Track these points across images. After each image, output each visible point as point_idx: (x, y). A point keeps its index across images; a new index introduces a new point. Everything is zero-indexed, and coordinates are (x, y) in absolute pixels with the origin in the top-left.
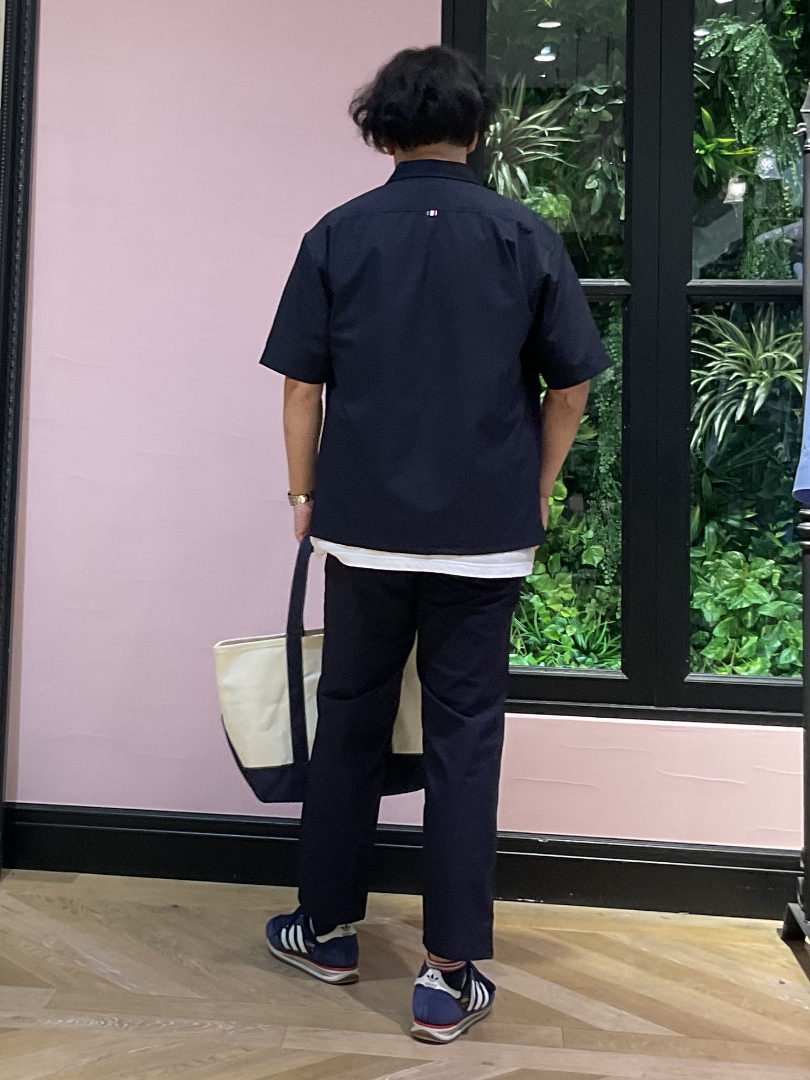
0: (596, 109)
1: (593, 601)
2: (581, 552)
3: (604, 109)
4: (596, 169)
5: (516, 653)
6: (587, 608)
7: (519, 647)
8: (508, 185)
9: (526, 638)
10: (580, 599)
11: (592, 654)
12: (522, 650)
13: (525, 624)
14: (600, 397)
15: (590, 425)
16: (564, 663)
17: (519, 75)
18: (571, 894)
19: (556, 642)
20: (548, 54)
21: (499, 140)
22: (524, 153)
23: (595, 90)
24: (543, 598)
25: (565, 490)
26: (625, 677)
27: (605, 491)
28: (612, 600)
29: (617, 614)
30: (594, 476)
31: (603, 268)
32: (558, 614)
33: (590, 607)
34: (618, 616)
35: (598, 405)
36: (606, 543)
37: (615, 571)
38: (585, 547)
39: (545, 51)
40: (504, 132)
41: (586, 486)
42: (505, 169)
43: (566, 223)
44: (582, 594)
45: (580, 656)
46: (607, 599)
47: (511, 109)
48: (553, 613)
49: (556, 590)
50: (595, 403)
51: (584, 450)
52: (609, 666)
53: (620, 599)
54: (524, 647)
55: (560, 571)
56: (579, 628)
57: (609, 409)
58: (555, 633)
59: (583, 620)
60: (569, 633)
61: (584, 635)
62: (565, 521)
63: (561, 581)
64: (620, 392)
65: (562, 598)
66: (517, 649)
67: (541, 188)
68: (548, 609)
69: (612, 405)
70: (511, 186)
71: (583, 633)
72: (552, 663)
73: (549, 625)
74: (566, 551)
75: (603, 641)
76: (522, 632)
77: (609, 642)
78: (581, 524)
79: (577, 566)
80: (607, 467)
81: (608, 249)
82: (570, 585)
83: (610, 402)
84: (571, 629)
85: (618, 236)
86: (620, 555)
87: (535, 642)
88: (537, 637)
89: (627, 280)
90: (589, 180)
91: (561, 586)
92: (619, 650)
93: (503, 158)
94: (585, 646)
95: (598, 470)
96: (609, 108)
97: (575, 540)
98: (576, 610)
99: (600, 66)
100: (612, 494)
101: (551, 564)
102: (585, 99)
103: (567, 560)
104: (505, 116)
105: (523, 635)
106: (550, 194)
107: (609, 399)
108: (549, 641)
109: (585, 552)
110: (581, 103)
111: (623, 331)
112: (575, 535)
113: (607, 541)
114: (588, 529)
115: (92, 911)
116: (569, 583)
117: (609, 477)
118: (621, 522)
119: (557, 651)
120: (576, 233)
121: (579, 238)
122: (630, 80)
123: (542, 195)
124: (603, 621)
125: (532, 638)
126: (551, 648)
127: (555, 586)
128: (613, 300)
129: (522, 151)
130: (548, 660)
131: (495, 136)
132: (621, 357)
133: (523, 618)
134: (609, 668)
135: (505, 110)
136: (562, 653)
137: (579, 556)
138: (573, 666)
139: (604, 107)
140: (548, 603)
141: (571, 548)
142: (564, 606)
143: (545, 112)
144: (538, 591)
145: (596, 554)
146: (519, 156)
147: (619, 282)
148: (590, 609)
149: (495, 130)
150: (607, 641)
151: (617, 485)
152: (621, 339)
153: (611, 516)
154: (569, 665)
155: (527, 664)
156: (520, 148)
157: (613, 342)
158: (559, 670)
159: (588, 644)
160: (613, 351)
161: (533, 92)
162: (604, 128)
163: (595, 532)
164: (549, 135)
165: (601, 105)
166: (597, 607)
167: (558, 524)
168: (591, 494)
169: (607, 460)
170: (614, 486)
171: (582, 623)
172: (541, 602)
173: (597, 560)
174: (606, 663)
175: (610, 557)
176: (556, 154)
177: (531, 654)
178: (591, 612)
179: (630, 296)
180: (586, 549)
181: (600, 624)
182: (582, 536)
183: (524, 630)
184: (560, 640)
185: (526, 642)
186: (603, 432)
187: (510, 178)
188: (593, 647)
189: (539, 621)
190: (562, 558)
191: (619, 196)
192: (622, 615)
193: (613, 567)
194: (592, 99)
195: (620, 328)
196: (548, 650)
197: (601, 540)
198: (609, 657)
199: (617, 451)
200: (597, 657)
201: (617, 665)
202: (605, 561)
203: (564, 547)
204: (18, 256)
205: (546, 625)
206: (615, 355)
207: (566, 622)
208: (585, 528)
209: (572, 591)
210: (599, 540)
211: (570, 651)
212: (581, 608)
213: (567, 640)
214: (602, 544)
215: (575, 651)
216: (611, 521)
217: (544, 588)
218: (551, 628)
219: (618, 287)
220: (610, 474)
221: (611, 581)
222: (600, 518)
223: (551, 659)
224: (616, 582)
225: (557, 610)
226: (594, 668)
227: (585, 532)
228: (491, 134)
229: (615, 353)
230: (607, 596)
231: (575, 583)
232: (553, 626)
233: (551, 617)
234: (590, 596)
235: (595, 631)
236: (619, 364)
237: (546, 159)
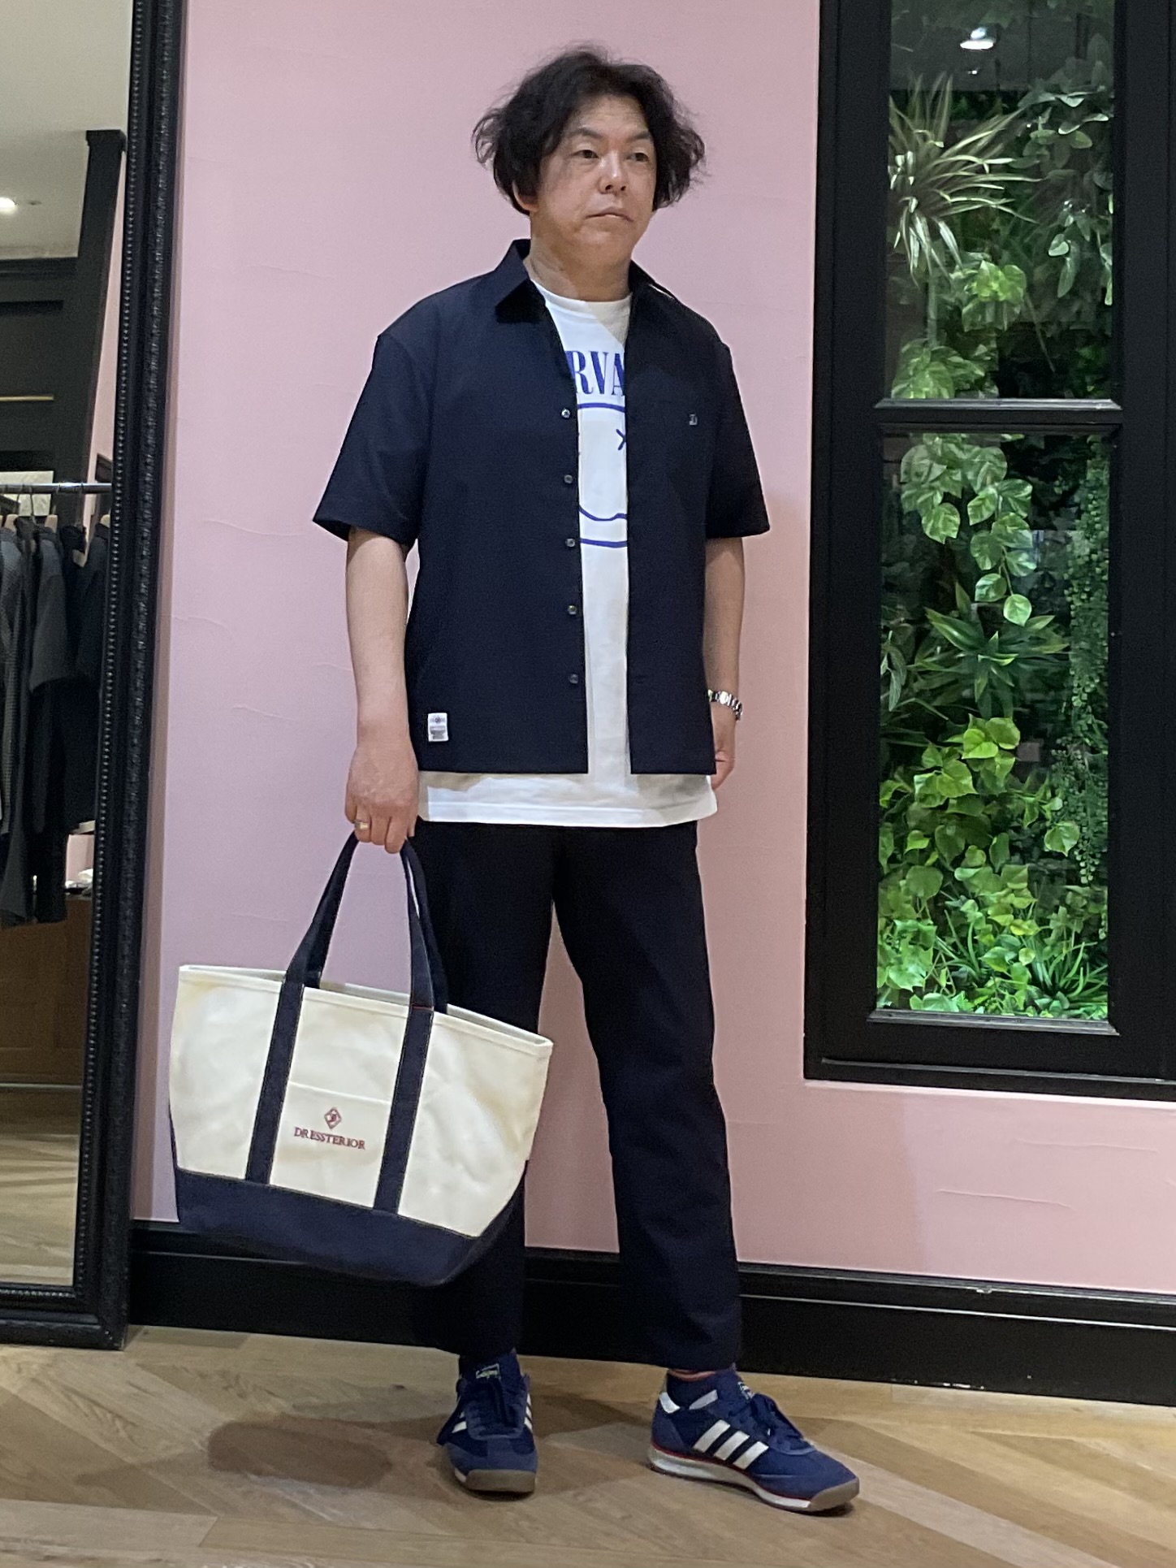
0: (1063, 130)
1: (1062, 909)
2: (1043, 832)
3: (1078, 130)
4: (1066, 225)
5: (938, 992)
6: (1052, 921)
7: (943, 983)
8: (926, 251)
9: (953, 969)
10: (1040, 907)
11: (1059, 994)
12: (949, 987)
13: (954, 945)
14: (1072, 586)
15: (1056, 631)
16: (1015, 1009)
17: (942, 75)
18: (1029, 1377)
19: (1003, 976)
20: (984, 38)
21: (911, 179)
22: (950, 200)
23: (1064, 99)
24: (981, 904)
25: (1016, 733)
26: (1114, 1032)
27: (1081, 735)
28: (1092, 909)
29: (1100, 930)
30: (1063, 710)
31: (1077, 382)
32: (1005, 931)
33: (1058, 920)
34: (1102, 936)
35: (1069, 599)
36: (1083, 818)
37: (1097, 863)
38: (1048, 824)
39: (978, 33)
40: (918, 166)
41: (1049, 727)
42: (920, 225)
43: (1017, 310)
44: (1044, 899)
45: (1041, 997)
46: (1084, 907)
47: (930, 130)
48: (998, 929)
49: (1004, 892)
50: (1063, 595)
51: (1045, 671)
52: (1089, 1013)
53: (1106, 907)
54: (951, 983)
55: (1009, 862)
56: (1040, 952)
57: (1087, 605)
58: (1000, 960)
59: (1045, 940)
60: (1024, 961)
61: (1047, 964)
62: (1017, 781)
63: (1011, 876)
64: (1105, 578)
65: (1012, 905)
66: (940, 987)
67: (979, 256)
68: (989, 921)
69: (1092, 599)
70: (930, 252)
71: (1045, 962)
72: (997, 1008)
73: (990, 948)
74: (1018, 830)
75: (1078, 972)
76: (949, 959)
77: (1088, 975)
78: (1042, 788)
79: (1036, 852)
80: (1085, 696)
81: (1086, 352)
82: (1025, 884)
83: (1090, 594)
84: (1026, 954)
85: (1102, 331)
86: (1105, 836)
87: (969, 975)
88: (972, 966)
89: (1116, 400)
90: (1054, 242)
91: (1011, 885)
92: (1103, 989)
93: (917, 207)
94: (1049, 982)
95: (1070, 703)
96: (1085, 128)
97: (1032, 814)
98: (1035, 924)
99: (1071, 61)
100: (1090, 740)
101: (995, 854)
102: (1047, 114)
103: (1019, 844)
104: (920, 141)
105: (949, 963)
106: (992, 265)
107: (1087, 589)
108: (990, 974)
109: (1049, 832)
110: (1041, 121)
111: (1111, 481)
112: (1032, 805)
113: (1084, 814)
114: (1054, 795)
115: (271, 1393)
116: (1022, 882)
117: (1088, 713)
118: (1106, 785)
119: (1005, 989)
120: (1032, 325)
121: (1039, 335)
122: (1120, 82)
123: (979, 265)
124: (1077, 942)
125: (965, 968)
126: (995, 984)
127: (1000, 887)
128: (1094, 432)
129: (947, 197)
130: (990, 1004)
131: (905, 173)
132: (1107, 522)
133: (951, 936)
134: (1089, 1018)
135: (920, 131)
136: (1013, 992)
137: (1038, 839)
138: (1031, 1013)
139: (1078, 127)
140: (990, 912)
141: (1026, 827)
142: (1015, 918)
143: (984, 135)
144: (973, 894)
145: (1066, 835)
146: (941, 205)
147: (1103, 403)
148: (1056, 922)
149: (905, 162)
150: (1085, 974)
151: (1100, 726)
152: (1106, 494)
153: (1091, 775)
154: (1024, 1011)
155: (957, 1010)
156: (945, 191)
157: (1094, 499)
158: (1007, 1020)
159: (1053, 978)
160: (1093, 513)
161: (964, 102)
162: (1079, 160)
163: (1065, 800)
164: (990, 172)
165: (1075, 124)
166: (1070, 920)
167: (1006, 787)
168: (1059, 741)
169: (1083, 685)
170: (1095, 727)
171: (1045, 945)
172: (979, 910)
173: (1068, 845)
174: (1082, 1009)
175: (1088, 840)
176: (1003, 201)
177: (963, 993)
178: (1059, 928)
179: (1121, 425)
180: (1050, 828)
181: (1072, 948)
182: (1044, 807)
183: (953, 956)
184: (1009, 971)
185: (954, 973)
186: (1077, 642)
187: (928, 240)
188: (1062, 983)
189: (975, 941)
190: (1011, 842)
191: (1103, 267)
192: (1109, 933)
193: (1093, 856)
194: (1060, 113)
195: (1105, 477)
196: (990, 988)
197: (1075, 812)
198: (1088, 999)
199: (1100, 671)
200: (1069, 999)
201: (1100, 1013)
202: (1080, 846)
203: (1015, 824)
204: (153, 364)
205: (987, 949)
206: (1097, 519)
207: (1018, 943)
208: (1049, 794)
209: (1028, 893)
210: (1070, 813)
211: (1025, 991)
212: (1042, 921)
213: (1020, 971)
214: (1076, 820)
215: (1033, 989)
216: (1090, 782)
217: (984, 888)
218: (995, 953)
219: (1101, 412)
220: (1089, 708)
221: (1091, 878)
222: (1073, 779)
223: (995, 1002)
224: (1098, 879)
225: (1002, 924)
226: (1064, 1017)
227: (1049, 801)
228: (899, 170)
229: (1097, 515)
230: (1085, 902)
231: (1033, 879)
232: (997, 948)
233: (995, 936)
234: (1057, 902)
235: (1066, 957)
236: (1104, 534)
237: (987, 208)
